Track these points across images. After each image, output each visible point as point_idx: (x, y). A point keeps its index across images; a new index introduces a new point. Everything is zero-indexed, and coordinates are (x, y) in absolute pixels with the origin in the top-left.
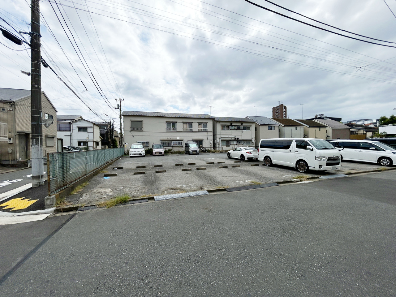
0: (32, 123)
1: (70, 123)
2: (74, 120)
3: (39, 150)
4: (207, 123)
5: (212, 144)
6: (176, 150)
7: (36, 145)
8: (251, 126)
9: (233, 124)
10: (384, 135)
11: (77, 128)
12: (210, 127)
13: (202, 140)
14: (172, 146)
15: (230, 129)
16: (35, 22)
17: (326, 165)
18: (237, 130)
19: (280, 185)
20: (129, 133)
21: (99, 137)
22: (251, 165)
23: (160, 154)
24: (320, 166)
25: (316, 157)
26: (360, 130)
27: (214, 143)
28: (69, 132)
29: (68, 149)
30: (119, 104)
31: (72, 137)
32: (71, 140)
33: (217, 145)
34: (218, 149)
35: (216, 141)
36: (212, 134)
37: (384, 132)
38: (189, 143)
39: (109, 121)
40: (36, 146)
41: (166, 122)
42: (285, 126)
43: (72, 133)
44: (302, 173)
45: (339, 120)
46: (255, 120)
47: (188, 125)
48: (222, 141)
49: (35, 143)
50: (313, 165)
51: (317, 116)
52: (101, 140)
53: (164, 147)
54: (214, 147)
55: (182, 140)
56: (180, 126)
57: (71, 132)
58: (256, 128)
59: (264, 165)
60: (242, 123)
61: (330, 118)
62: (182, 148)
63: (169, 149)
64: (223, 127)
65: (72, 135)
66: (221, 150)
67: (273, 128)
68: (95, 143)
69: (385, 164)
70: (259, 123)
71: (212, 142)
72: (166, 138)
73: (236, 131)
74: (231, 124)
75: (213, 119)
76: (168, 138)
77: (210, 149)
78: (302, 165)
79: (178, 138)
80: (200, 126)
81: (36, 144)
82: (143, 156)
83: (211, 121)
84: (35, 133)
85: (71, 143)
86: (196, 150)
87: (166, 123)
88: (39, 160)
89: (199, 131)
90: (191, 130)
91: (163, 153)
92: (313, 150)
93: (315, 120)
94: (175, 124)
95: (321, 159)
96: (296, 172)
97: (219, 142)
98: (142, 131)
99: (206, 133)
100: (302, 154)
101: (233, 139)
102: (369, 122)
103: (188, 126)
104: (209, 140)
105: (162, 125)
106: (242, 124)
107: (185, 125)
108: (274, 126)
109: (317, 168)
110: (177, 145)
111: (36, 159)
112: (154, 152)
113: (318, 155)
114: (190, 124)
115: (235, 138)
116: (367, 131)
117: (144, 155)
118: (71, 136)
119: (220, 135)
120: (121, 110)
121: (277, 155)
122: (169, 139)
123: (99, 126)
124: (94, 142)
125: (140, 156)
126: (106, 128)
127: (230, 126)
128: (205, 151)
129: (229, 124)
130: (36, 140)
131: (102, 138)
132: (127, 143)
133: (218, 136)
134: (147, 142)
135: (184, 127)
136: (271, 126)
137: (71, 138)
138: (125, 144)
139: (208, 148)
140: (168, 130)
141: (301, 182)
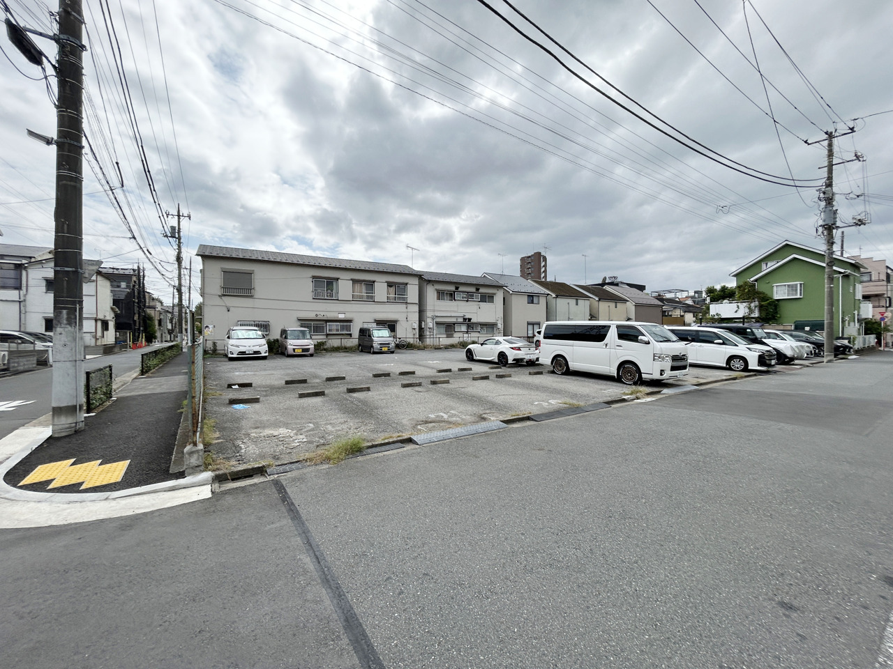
0: (58, 269)
1: (19, 267)
2: (33, 260)
3: (75, 340)
4: (407, 284)
5: (417, 331)
6: (335, 342)
7: (68, 326)
8: (495, 294)
9: (460, 289)
10: (718, 319)
11: (44, 283)
12: (412, 292)
13: (396, 322)
14: (327, 335)
15: (455, 300)
16: (73, 13)
17: (671, 370)
18: (467, 301)
19: (613, 406)
20: (218, 301)
21: (109, 309)
22: (530, 374)
23: (304, 354)
24: (662, 372)
25: (654, 356)
26: (675, 308)
27: (421, 329)
28: (17, 292)
29: (20, 338)
30: (176, 225)
31: (25, 306)
32: (23, 316)
33: (428, 333)
34: (428, 341)
35: (426, 324)
36: (416, 308)
37: (717, 314)
38: (372, 328)
39: (136, 268)
40: (69, 328)
41: (314, 277)
42: (557, 296)
43: (25, 295)
44: (630, 385)
45: (642, 288)
46: (502, 282)
47: (364, 287)
48: (438, 324)
49: (65, 322)
50: (650, 370)
51: (605, 279)
52: (113, 315)
53: (313, 337)
54: (421, 336)
55: (350, 321)
56: (345, 287)
57: (23, 292)
58: (504, 298)
59: (553, 372)
60: (478, 287)
61: (628, 285)
62: (351, 340)
63: (319, 341)
64: (440, 295)
65: (25, 300)
66: (436, 342)
67: (535, 300)
68: (99, 324)
69: (738, 368)
70: (510, 289)
71: (416, 326)
72: (311, 315)
73: (465, 303)
74: (457, 288)
75: (419, 276)
76: (317, 315)
77: (411, 341)
78: (628, 372)
79: (341, 316)
80: (392, 290)
81: (70, 324)
82: (264, 358)
83: (416, 281)
84: (65, 295)
85: (23, 322)
86: (389, 344)
87: (311, 279)
88: (75, 366)
89: (389, 301)
90: (371, 299)
91: (312, 351)
92: (649, 343)
93: (607, 288)
94: (334, 283)
95: (663, 359)
96: (619, 384)
97: (431, 326)
98: (251, 297)
99: (405, 306)
100: (630, 351)
101: (461, 320)
102: (685, 295)
103: (364, 290)
104: (410, 322)
105: (303, 284)
106: (478, 290)
107: (357, 286)
108: (538, 295)
109: (657, 376)
110: (340, 332)
111: (68, 364)
112: (290, 348)
113: (657, 352)
114: (370, 285)
115: (465, 319)
116: (685, 312)
117: (267, 354)
118: (22, 304)
119: (434, 311)
120: (181, 241)
121: (580, 354)
122: (320, 317)
123: (109, 280)
124: (96, 320)
125: (255, 357)
126: (123, 285)
127: (454, 292)
128: (404, 346)
129: (452, 288)
130: (68, 314)
131: (119, 312)
132: (210, 326)
133: (429, 314)
134: (263, 323)
135: (356, 290)
136: (532, 296)
137: (22, 308)
138: (207, 327)
139: (408, 340)
140: (317, 297)
141: (639, 401)
